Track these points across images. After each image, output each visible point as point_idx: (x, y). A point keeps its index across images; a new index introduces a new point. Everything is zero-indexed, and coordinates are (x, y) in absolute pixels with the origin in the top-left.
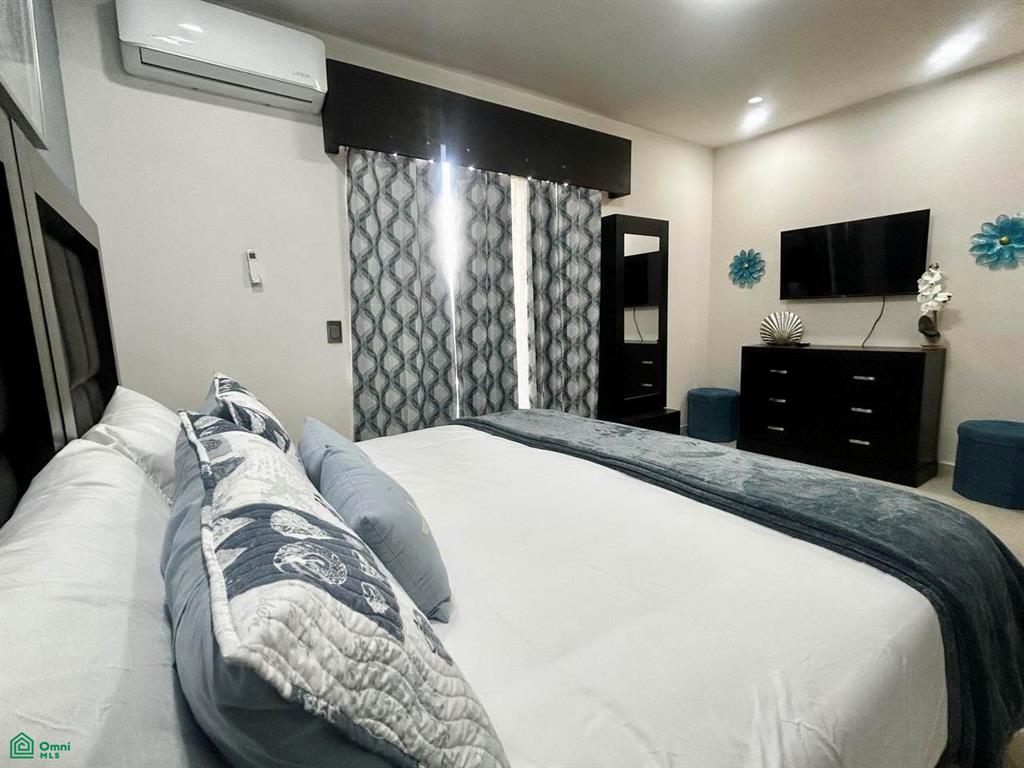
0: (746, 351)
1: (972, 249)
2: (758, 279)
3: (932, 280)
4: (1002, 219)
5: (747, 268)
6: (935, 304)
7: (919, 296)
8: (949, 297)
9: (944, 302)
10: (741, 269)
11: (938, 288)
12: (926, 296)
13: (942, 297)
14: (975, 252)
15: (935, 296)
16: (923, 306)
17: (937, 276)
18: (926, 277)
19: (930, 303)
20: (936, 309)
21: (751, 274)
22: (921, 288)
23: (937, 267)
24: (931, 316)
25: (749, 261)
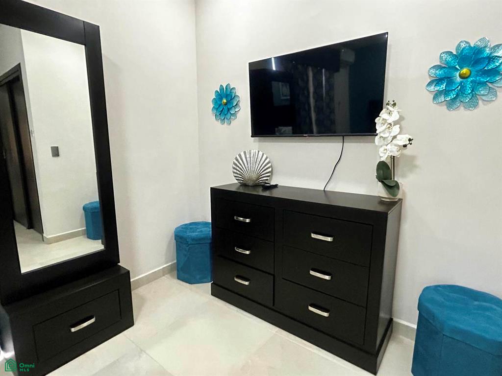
0: (217, 193)
1: (430, 84)
2: (234, 115)
3: (391, 119)
4: (463, 45)
5: (226, 104)
6: (395, 149)
7: (377, 138)
8: (410, 140)
9: (405, 146)
10: (220, 105)
11: (396, 129)
12: (384, 139)
13: (402, 140)
14: (432, 88)
15: (395, 137)
16: (382, 149)
17: (395, 116)
18: (383, 114)
19: (389, 147)
20: (396, 154)
21: (229, 110)
22: (379, 128)
23: (394, 105)
24: (388, 162)
25: (227, 96)
